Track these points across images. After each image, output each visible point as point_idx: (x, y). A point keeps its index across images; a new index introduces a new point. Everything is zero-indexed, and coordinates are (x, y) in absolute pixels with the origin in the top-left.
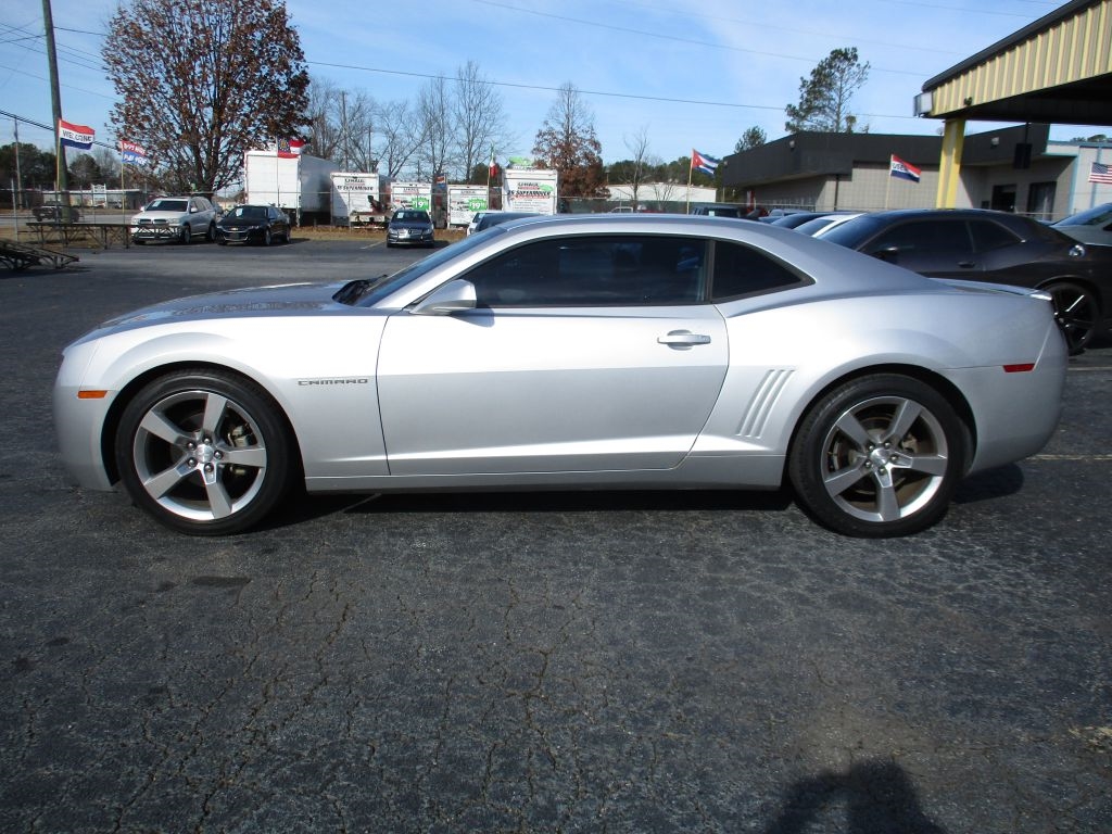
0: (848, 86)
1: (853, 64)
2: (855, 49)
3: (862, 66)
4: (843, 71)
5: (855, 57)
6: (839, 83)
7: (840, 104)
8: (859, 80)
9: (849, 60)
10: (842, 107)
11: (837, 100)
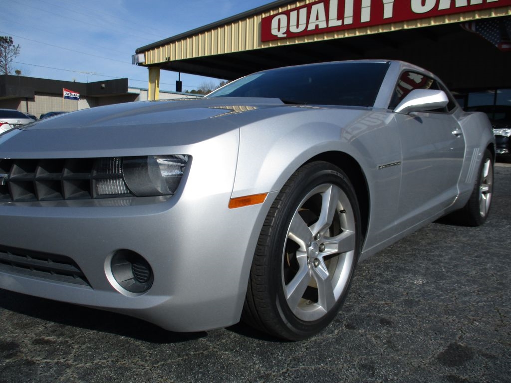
0: (9, 56)
1: (11, 45)
2: (11, 38)
3: (16, 46)
4: (5, 48)
5: (12, 42)
6: (4, 54)
7: (6, 64)
8: (15, 53)
9: (8, 42)
10: (7, 66)
11: (4, 62)
